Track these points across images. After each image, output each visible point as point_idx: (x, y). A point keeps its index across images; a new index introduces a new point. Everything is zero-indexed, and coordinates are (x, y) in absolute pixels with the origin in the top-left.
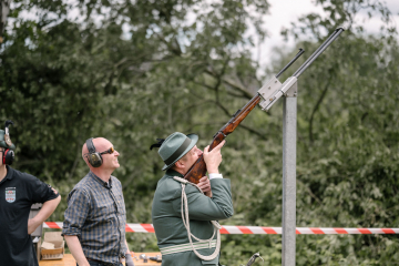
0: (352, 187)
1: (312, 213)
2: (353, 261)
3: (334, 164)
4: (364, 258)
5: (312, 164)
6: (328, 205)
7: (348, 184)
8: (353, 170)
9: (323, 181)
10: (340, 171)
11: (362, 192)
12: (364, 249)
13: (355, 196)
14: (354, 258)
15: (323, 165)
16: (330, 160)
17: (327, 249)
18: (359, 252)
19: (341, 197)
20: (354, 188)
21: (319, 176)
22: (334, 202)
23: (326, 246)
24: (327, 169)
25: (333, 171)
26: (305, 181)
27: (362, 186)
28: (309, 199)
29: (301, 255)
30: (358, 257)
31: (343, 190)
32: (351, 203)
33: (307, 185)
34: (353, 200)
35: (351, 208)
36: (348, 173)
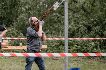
0: (100, 28)
1: (87, 36)
2: (99, 50)
3: (95, 20)
4: (103, 49)
5: (88, 21)
6: (92, 33)
7: (99, 27)
8: (101, 22)
9: (91, 26)
10: (97, 23)
11: (104, 29)
12: (103, 47)
13: (101, 30)
14: (100, 49)
15: (92, 21)
16: (94, 19)
17: (91, 46)
18: (102, 48)
19: (96, 31)
20: (101, 28)
21: (90, 24)
22: (94, 32)
23: (90, 46)
24: (93, 22)
25: (95, 23)
26: (86, 26)
27: (104, 27)
28: (86, 31)
29: (83, 48)
30: (101, 49)
31: (97, 28)
32: (100, 33)
33: (86, 27)
34: (101, 32)
35: (100, 34)
36: (100, 23)
